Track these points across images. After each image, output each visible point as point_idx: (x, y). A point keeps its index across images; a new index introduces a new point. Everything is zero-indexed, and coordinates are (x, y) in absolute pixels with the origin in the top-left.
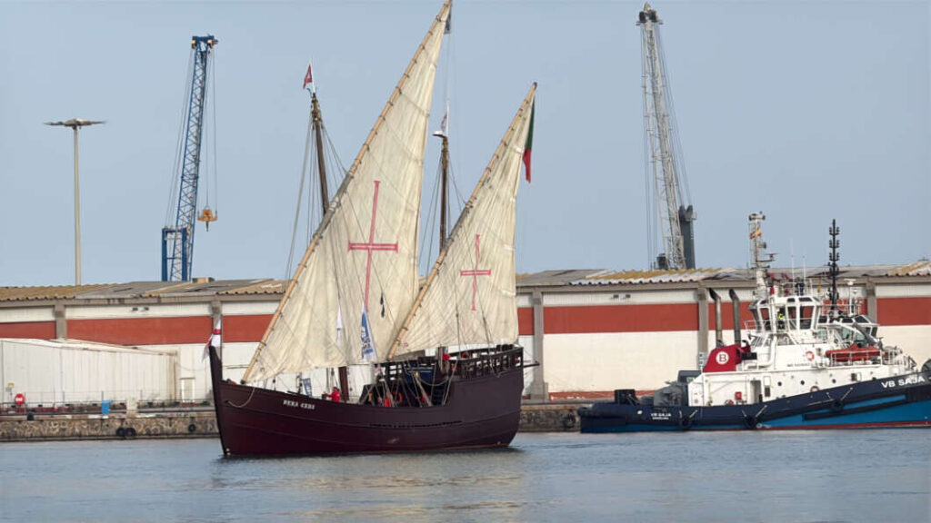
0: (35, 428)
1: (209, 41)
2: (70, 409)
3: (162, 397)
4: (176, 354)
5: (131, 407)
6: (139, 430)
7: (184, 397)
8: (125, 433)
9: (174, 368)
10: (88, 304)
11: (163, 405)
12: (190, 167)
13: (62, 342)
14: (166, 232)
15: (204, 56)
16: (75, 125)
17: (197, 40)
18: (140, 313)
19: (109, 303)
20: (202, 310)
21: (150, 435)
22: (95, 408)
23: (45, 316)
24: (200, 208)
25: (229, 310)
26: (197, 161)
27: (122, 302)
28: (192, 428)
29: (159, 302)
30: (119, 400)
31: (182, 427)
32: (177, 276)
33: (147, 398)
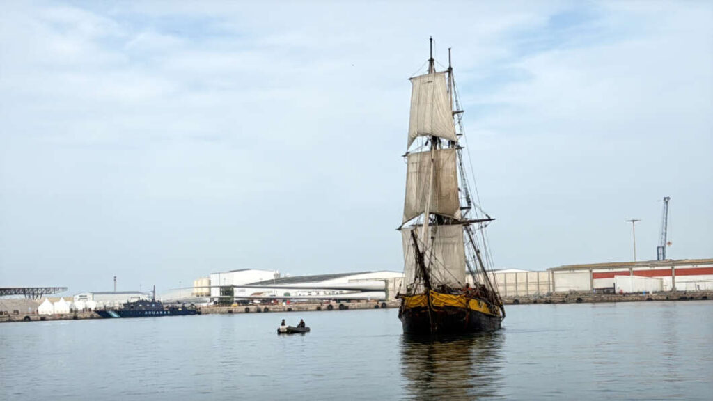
0: (625, 298)
1: (668, 198)
2: (635, 293)
3: (659, 290)
4: (661, 279)
5: (651, 293)
6: (653, 298)
7: (665, 290)
8: (650, 300)
9: (662, 283)
10: (638, 266)
11: (659, 292)
12: (664, 231)
13: (631, 276)
14: (658, 248)
15: (667, 202)
16: (633, 221)
17: (665, 198)
18: (652, 269)
19: (644, 266)
20: (669, 268)
21: (656, 300)
22: (641, 293)
23: (627, 270)
24: (667, 241)
25: (676, 267)
26: (666, 229)
27: (647, 266)
28: (667, 298)
29: (657, 266)
30: (647, 291)
31: (665, 298)
32: (661, 259)
33: (655, 290)
